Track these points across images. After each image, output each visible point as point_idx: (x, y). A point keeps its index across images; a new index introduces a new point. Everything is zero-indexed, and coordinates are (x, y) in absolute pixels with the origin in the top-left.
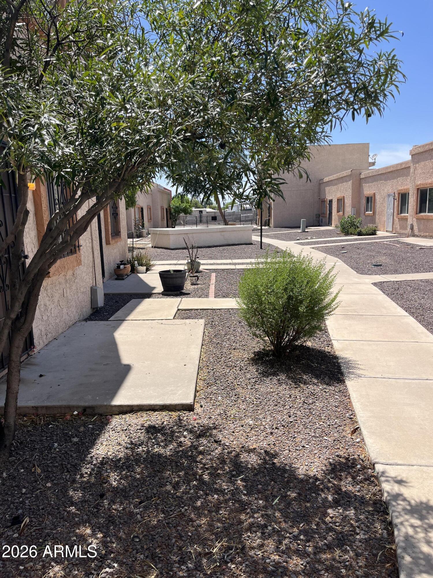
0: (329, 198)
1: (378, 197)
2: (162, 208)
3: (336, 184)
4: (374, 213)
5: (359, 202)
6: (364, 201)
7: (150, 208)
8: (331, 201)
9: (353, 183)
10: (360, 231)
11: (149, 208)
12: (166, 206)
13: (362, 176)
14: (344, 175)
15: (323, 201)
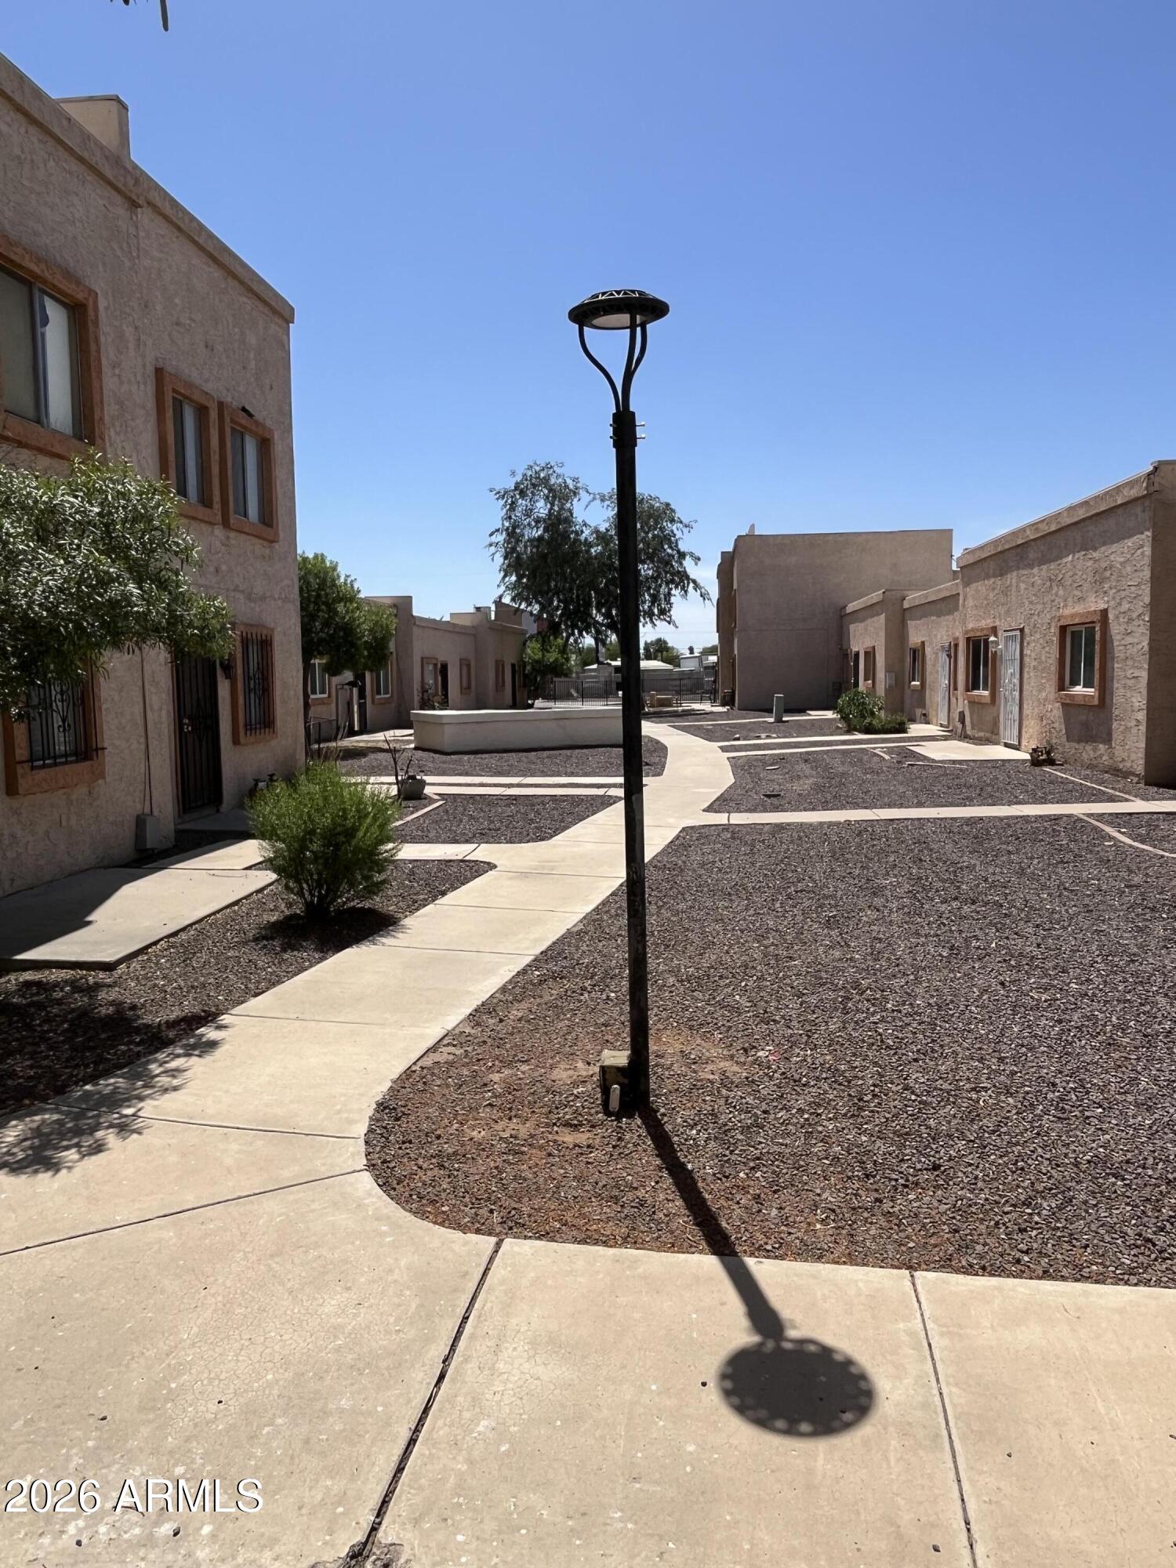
0: (855, 649)
1: (928, 650)
2: (499, 666)
3: (863, 620)
4: (923, 684)
5: (902, 660)
6: (908, 660)
7: (469, 666)
8: (857, 655)
9: (887, 619)
10: (870, 724)
11: (465, 664)
12: (510, 659)
13: (906, 605)
14: (874, 601)
15: (846, 655)
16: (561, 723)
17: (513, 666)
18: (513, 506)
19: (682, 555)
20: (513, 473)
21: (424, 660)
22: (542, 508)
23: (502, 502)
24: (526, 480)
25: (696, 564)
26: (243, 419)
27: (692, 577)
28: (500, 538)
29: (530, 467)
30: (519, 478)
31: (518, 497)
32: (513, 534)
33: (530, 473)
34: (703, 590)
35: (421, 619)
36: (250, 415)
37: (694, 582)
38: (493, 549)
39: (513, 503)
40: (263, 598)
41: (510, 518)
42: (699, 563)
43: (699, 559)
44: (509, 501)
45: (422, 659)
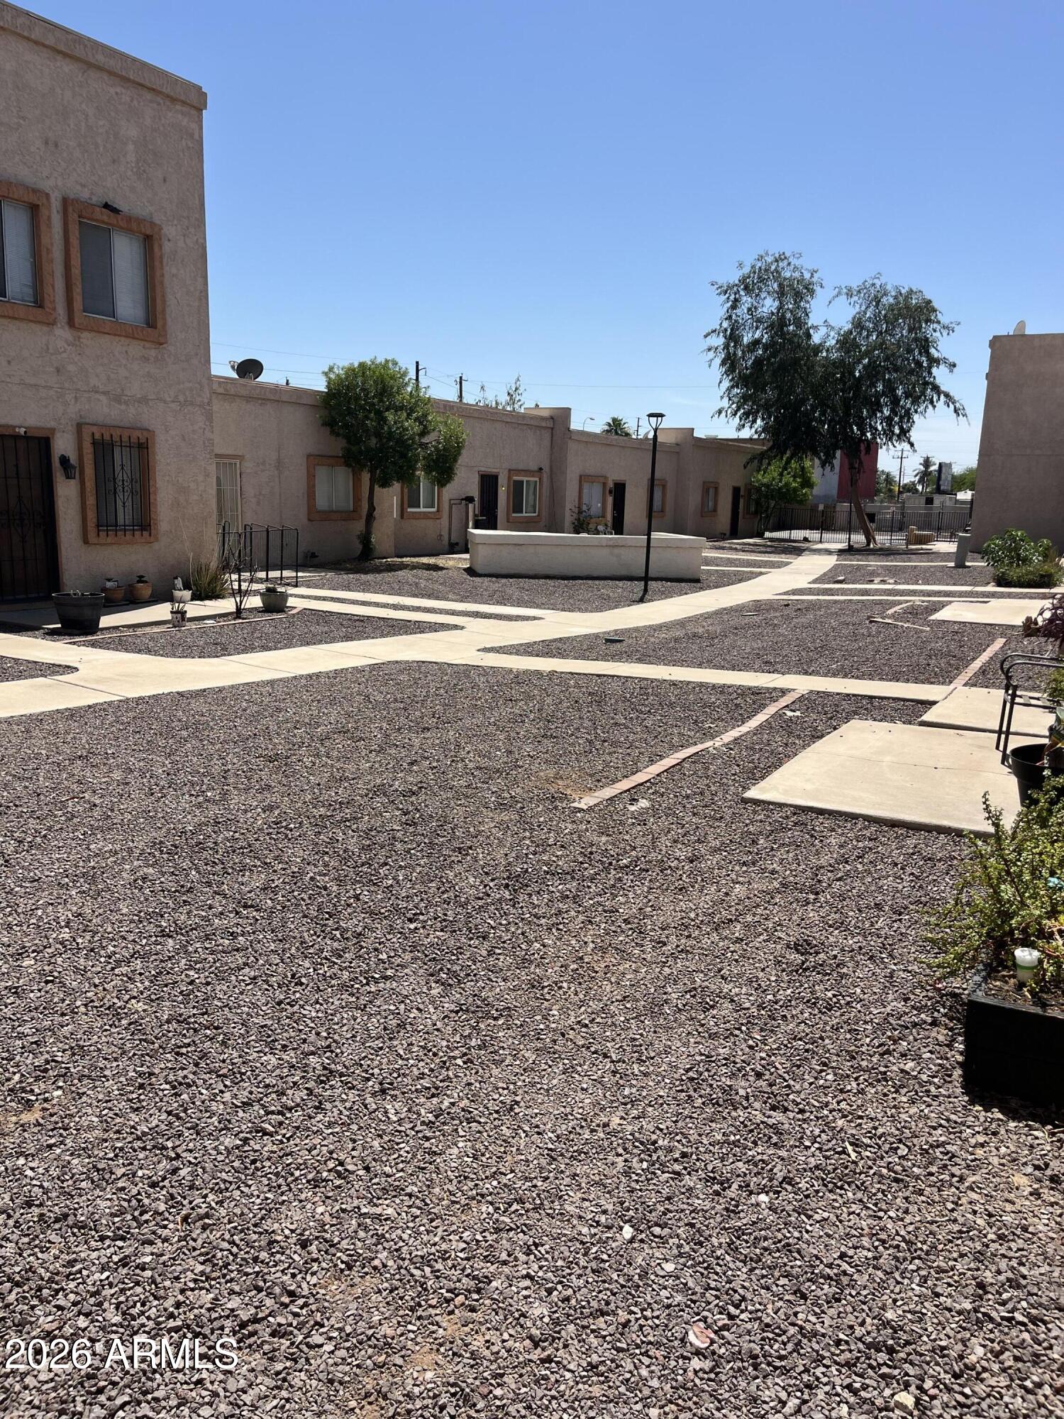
7: (664, 487)
11: (656, 484)
12: (730, 483)
16: (616, 551)
17: (736, 491)
18: (735, 304)
19: (935, 361)
20: (741, 265)
21: (582, 479)
22: (769, 305)
23: (724, 298)
24: (755, 272)
25: (951, 371)
26: (105, 216)
27: (943, 388)
28: (719, 341)
29: (761, 258)
30: (747, 270)
31: (742, 293)
32: (733, 337)
33: (759, 265)
34: (957, 405)
35: (583, 433)
36: (115, 211)
37: (947, 395)
38: (711, 354)
39: (736, 300)
40: (144, 400)
41: (730, 317)
42: (955, 370)
43: (954, 365)
44: (732, 297)
45: (581, 476)
